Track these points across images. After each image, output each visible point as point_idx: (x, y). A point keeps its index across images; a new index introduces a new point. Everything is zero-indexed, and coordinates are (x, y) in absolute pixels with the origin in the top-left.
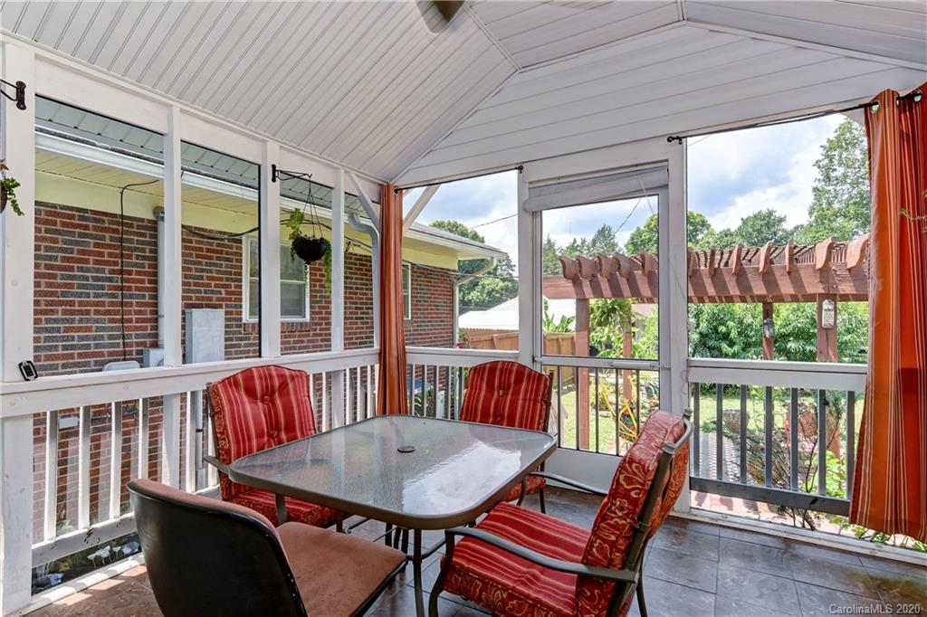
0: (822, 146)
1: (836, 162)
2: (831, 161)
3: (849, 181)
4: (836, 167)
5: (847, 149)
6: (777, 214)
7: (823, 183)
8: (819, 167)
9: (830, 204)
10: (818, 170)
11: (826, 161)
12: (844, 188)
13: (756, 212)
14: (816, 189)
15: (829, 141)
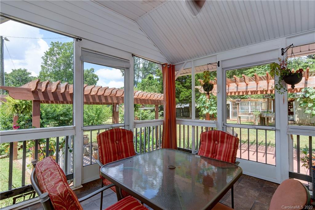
0: (44, 53)
1: (49, 59)
2: (47, 58)
3: (52, 66)
4: (49, 61)
5: (52, 56)
6: (28, 71)
7: (44, 65)
8: (43, 59)
9: (47, 72)
10: (43, 60)
11: (46, 58)
12: (51, 68)
13: (19, 69)
14: (42, 66)
15: (47, 51)
